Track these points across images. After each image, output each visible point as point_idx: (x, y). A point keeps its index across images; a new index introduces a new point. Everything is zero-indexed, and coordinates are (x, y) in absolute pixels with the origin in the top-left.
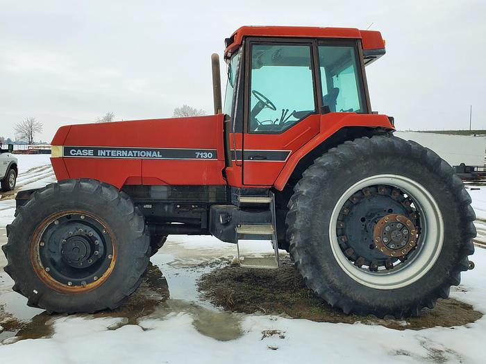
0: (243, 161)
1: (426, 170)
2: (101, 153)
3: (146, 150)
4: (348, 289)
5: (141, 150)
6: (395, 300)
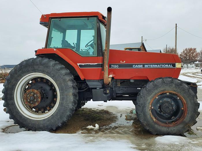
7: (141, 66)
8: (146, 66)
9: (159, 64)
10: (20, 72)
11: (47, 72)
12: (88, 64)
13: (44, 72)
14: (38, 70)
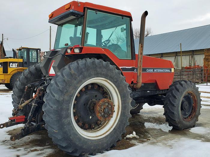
7: (152, 70)
8: (155, 70)
9: (163, 69)
10: (80, 76)
11: (111, 76)
12: (124, 67)
13: (107, 76)
14: (101, 74)
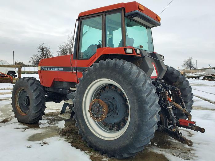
0: (77, 72)
1: (121, 77)
2: (49, 69)
3: (59, 68)
4: (87, 134)
5: (58, 68)
6: (105, 146)
